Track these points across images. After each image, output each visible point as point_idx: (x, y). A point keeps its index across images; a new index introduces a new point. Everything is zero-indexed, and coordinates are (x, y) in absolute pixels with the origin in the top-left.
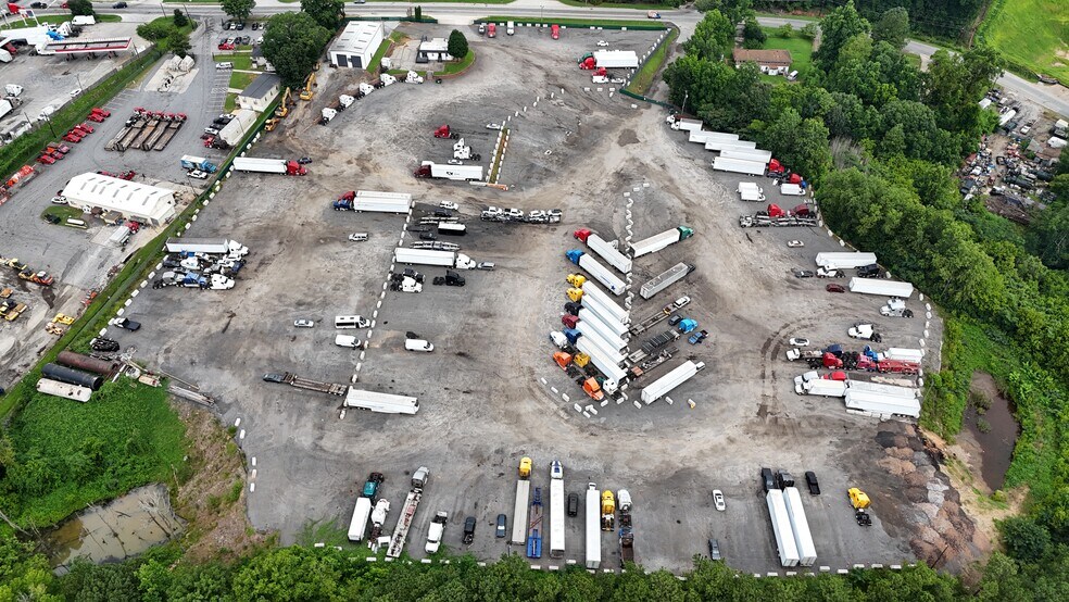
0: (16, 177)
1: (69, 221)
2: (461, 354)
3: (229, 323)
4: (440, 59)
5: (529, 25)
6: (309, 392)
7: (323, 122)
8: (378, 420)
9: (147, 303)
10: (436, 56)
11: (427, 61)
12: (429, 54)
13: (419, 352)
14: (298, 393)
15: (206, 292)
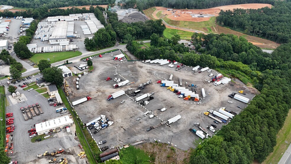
0: (7, 139)
1: (45, 137)
2: (171, 107)
3: (124, 129)
4: (86, 68)
5: (95, 56)
6: (158, 127)
7: (78, 89)
8: (176, 123)
9: (99, 137)
10: (84, 68)
11: (83, 70)
12: (83, 68)
13: (165, 111)
14: (156, 129)
15: (108, 128)
